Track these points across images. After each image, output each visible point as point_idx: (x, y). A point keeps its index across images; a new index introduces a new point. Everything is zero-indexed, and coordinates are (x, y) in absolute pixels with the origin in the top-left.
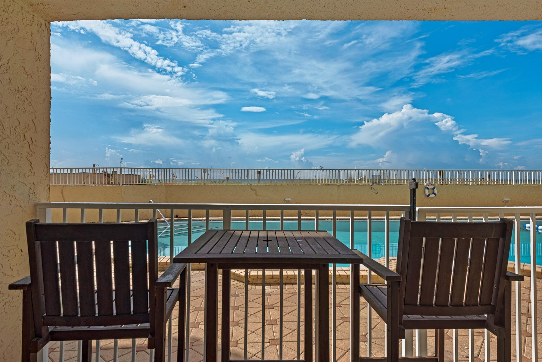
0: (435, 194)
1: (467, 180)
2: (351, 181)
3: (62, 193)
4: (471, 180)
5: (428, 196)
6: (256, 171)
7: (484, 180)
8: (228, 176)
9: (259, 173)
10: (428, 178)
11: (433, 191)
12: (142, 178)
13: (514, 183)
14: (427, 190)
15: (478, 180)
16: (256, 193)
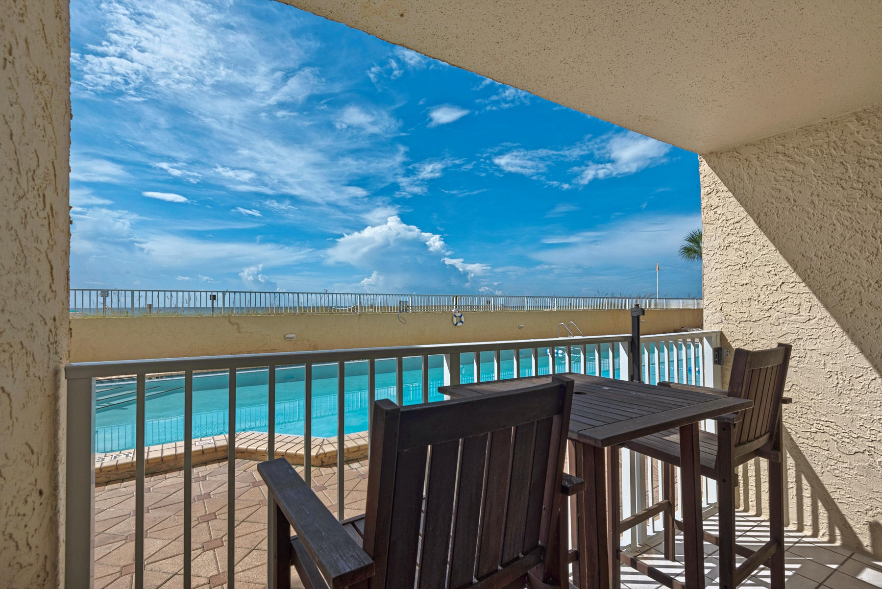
0: (462, 322)
4: (493, 307)
5: (456, 325)
7: (503, 307)
9: (214, 298)
11: (461, 319)
13: (526, 309)
14: (455, 318)
16: (239, 330)
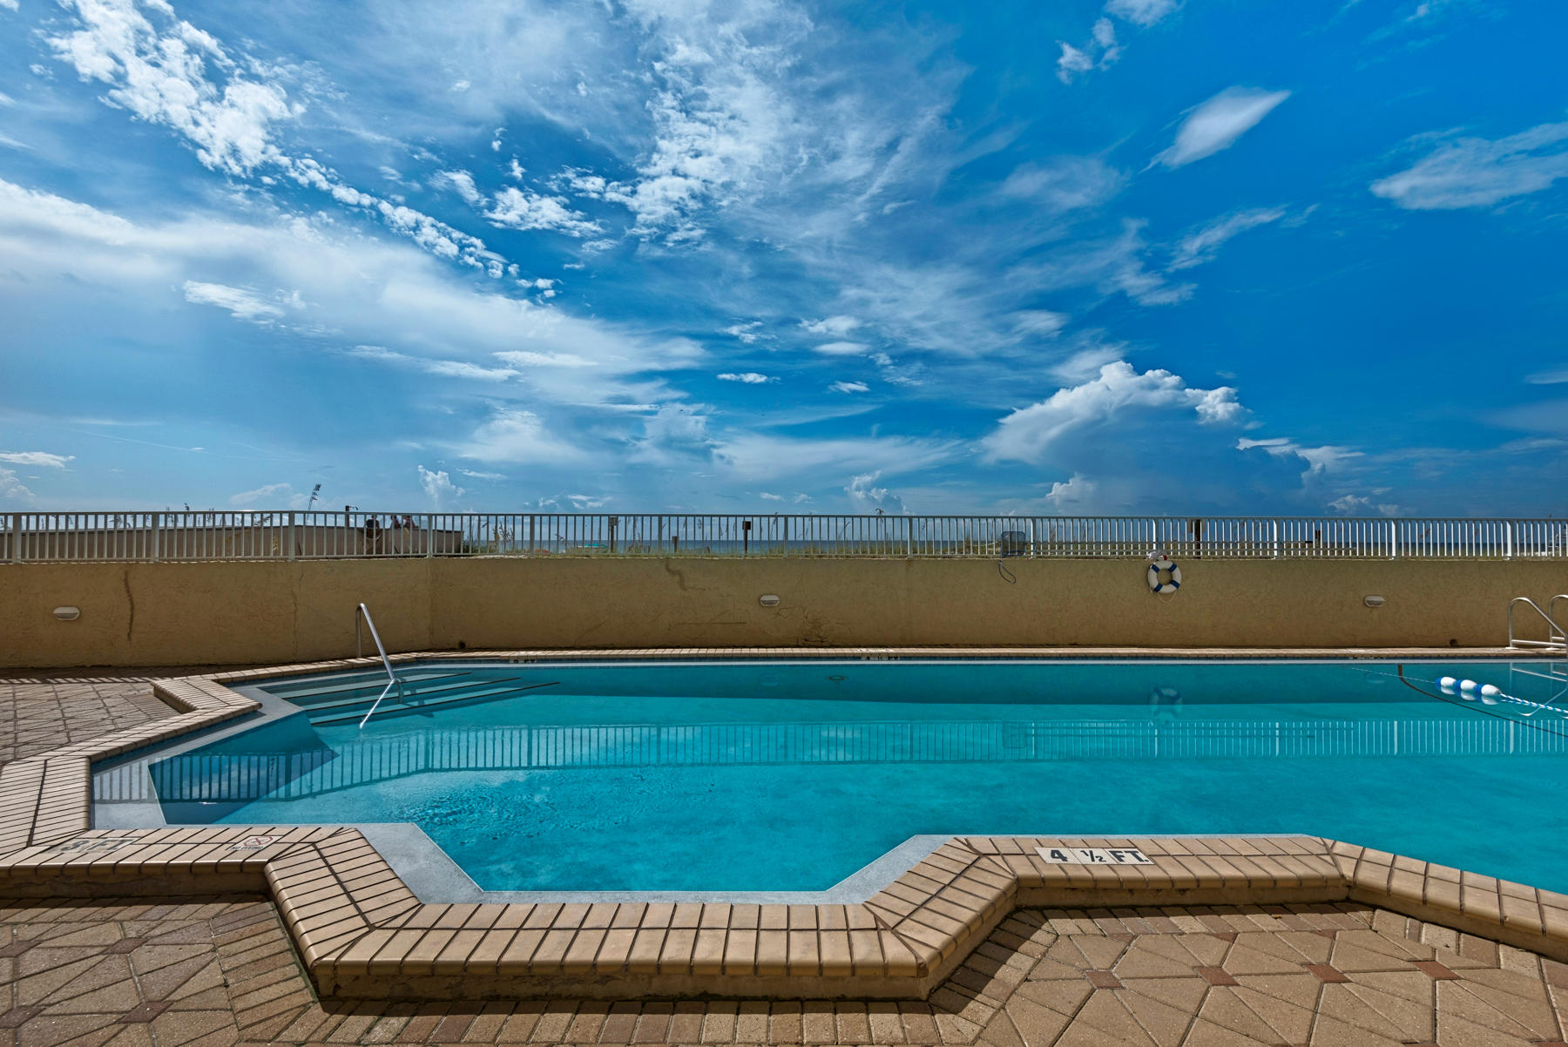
0: (1177, 585)
1: (1265, 545)
2: (968, 547)
3: (126, 581)
4: (1276, 546)
5: (1157, 589)
6: (740, 520)
7: (1311, 547)
8: (674, 534)
9: (747, 526)
10: (1157, 539)
11: (1172, 576)
12: (466, 537)
13: (1394, 554)
14: (1153, 574)
15: (1296, 546)
16: (682, 581)
